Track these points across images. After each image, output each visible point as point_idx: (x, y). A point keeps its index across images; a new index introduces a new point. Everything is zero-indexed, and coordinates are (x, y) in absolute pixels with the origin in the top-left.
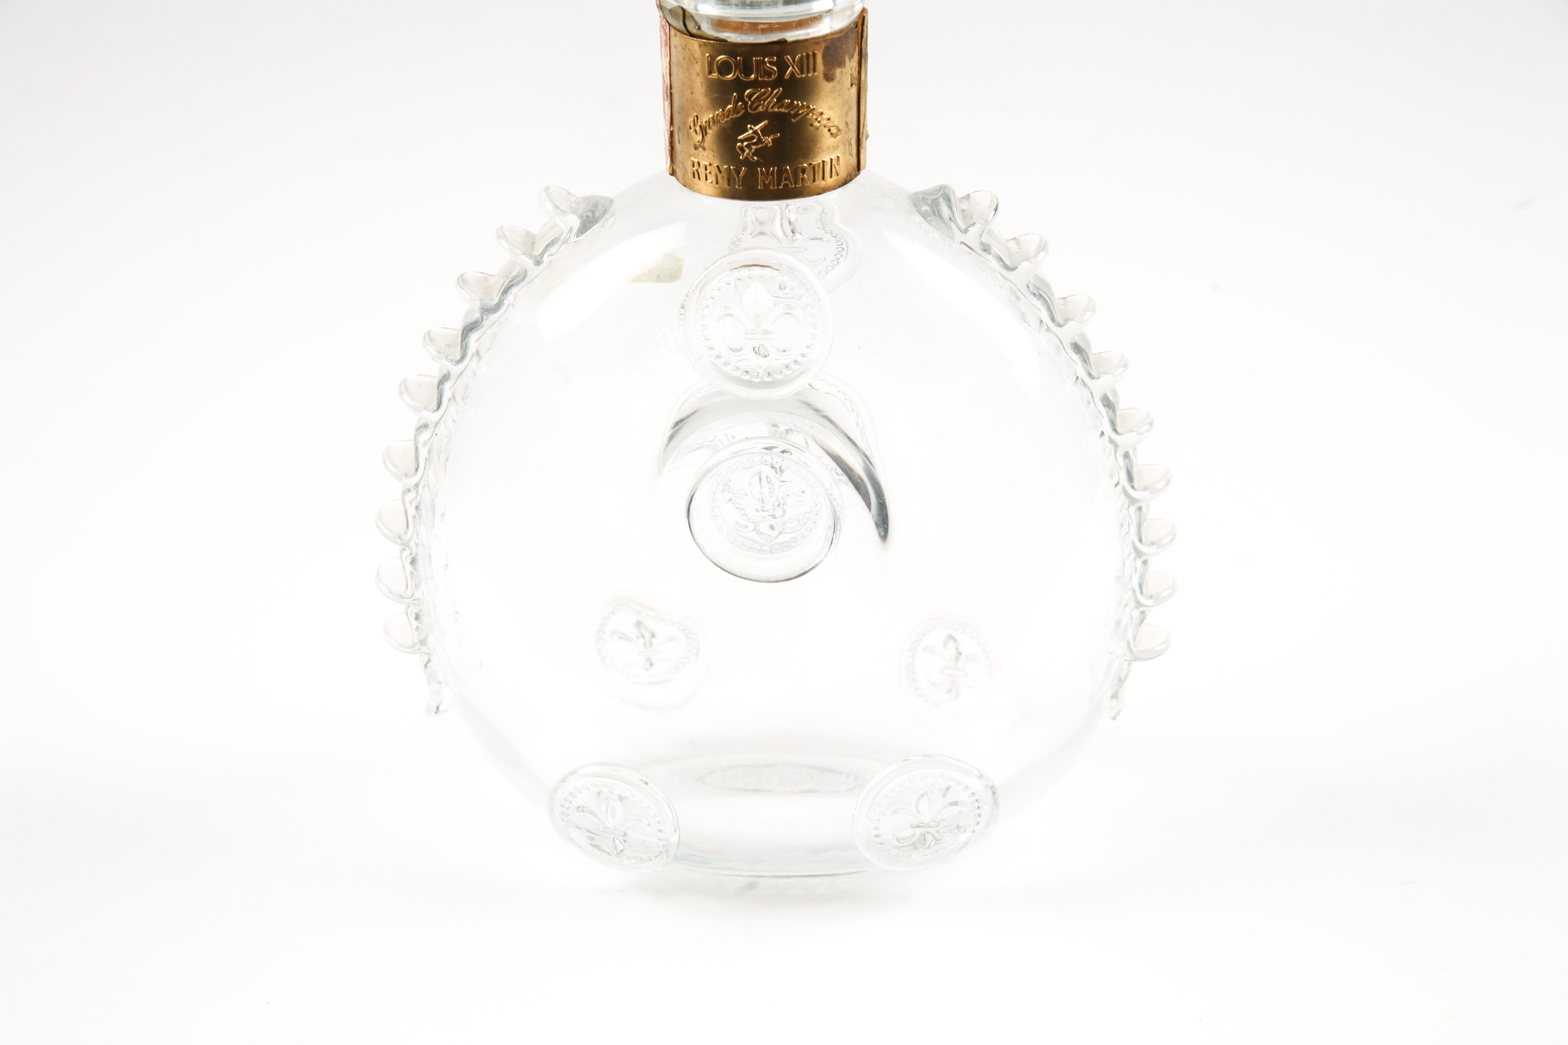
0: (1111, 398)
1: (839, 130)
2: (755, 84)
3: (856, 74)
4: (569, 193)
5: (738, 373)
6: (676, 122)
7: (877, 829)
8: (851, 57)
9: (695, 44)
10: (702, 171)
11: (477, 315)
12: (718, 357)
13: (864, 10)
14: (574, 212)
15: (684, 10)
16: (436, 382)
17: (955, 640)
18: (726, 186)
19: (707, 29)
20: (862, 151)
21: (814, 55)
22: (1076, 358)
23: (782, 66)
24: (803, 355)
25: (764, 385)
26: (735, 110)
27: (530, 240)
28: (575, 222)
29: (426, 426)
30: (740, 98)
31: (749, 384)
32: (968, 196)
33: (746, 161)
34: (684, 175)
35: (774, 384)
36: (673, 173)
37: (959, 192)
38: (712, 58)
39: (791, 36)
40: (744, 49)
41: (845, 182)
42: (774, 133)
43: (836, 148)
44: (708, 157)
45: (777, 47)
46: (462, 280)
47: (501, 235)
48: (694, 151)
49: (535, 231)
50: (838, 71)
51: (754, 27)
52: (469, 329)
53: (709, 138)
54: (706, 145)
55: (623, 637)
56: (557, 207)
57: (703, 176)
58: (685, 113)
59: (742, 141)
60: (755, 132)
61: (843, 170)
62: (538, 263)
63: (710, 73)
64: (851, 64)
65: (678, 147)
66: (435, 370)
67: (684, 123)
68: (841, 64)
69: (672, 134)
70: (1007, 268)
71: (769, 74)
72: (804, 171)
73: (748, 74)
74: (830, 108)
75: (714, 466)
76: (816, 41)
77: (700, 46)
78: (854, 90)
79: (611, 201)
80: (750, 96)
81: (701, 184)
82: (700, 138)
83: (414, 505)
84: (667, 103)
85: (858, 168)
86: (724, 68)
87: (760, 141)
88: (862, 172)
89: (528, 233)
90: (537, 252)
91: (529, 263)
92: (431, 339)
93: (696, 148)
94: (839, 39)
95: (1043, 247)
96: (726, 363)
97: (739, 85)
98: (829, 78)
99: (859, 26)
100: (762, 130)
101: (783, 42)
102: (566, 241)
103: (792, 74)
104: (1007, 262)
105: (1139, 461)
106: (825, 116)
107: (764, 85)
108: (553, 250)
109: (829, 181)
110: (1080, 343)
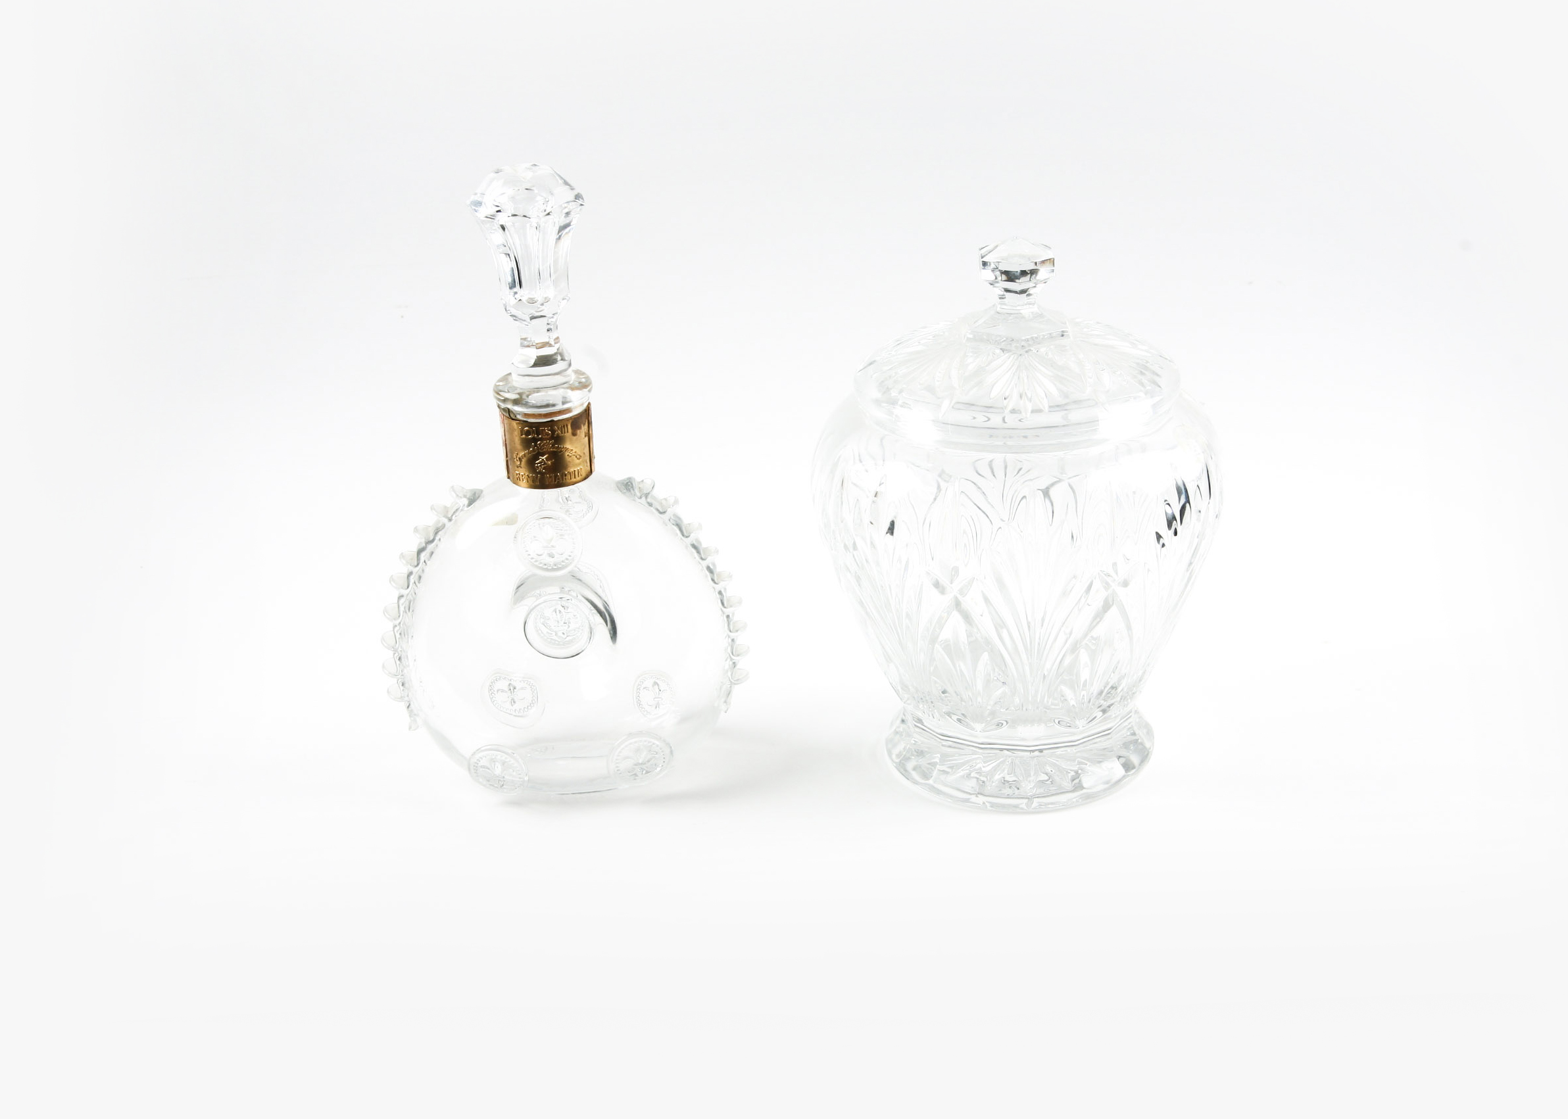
0: (711, 567)
1: (581, 456)
2: (541, 439)
3: (587, 431)
4: (463, 488)
5: (541, 565)
6: (509, 456)
7: (617, 767)
8: (584, 424)
9: (514, 423)
10: (520, 476)
11: (424, 545)
12: (532, 558)
13: (589, 403)
14: (465, 496)
15: (508, 409)
16: (406, 576)
17: (658, 685)
18: (532, 483)
19: (519, 417)
20: (592, 465)
21: (567, 425)
22: (694, 551)
23: (553, 431)
24: (570, 556)
25: (553, 570)
26: (534, 450)
27: (446, 509)
28: (466, 502)
29: (402, 596)
30: (536, 445)
31: (547, 570)
32: (643, 481)
33: (540, 473)
34: (513, 479)
35: (558, 569)
36: (509, 478)
37: (638, 479)
38: (523, 428)
39: (556, 419)
40: (536, 424)
41: (585, 479)
42: (551, 460)
43: (579, 464)
44: (523, 472)
45: (550, 423)
46: (416, 530)
47: (432, 508)
48: (517, 469)
49: (448, 505)
50: (578, 431)
51: (540, 416)
52: (420, 551)
53: (523, 463)
54: (522, 466)
55: (503, 691)
56: (457, 495)
57: (521, 479)
58: (512, 453)
59: (537, 464)
60: (543, 460)
61: (584, 473)
62: (450, 520)
63: (522, 435)
64: (584, 428)
65: (510, 467)
66: (405, 570)
67: (512, 457)
68: (579, 428)
69: (507, 461)
70: (661, 513)
71: (548, 434)
72: (566, 475)
73: (538, 435)
74: (576, 448)
75: (536, 606)
76: (567, 419)
77: (517, 424)
78: (587, 438)
79: (482, 491)
80: (540, 444)
81: (521, 483)
82: (519, 463)
83: (399, 633)
84: (504, 448)
85: (591, 472)
86: (528, 433)
87: (545, 463)
88: (593, 473)
89: (445, 507)
90: (450, 516)
91: (445, 520)
92: (403, 557)
93: (518, 467)
94: (578, 418)
95: (676, 502)
96: (536, 561)
97: (535, 440)
98: (574, 434)
99: (587, 413)
100: (546, 458)
101: (552, 421)
102: (462, 510)
103: (558, 434)
104: (661, 510)
105: (727, 595)
106: (574, 451)
107: (546, 439)
108: (457, 514)
109: (578, 479)
110: (696, 544)
